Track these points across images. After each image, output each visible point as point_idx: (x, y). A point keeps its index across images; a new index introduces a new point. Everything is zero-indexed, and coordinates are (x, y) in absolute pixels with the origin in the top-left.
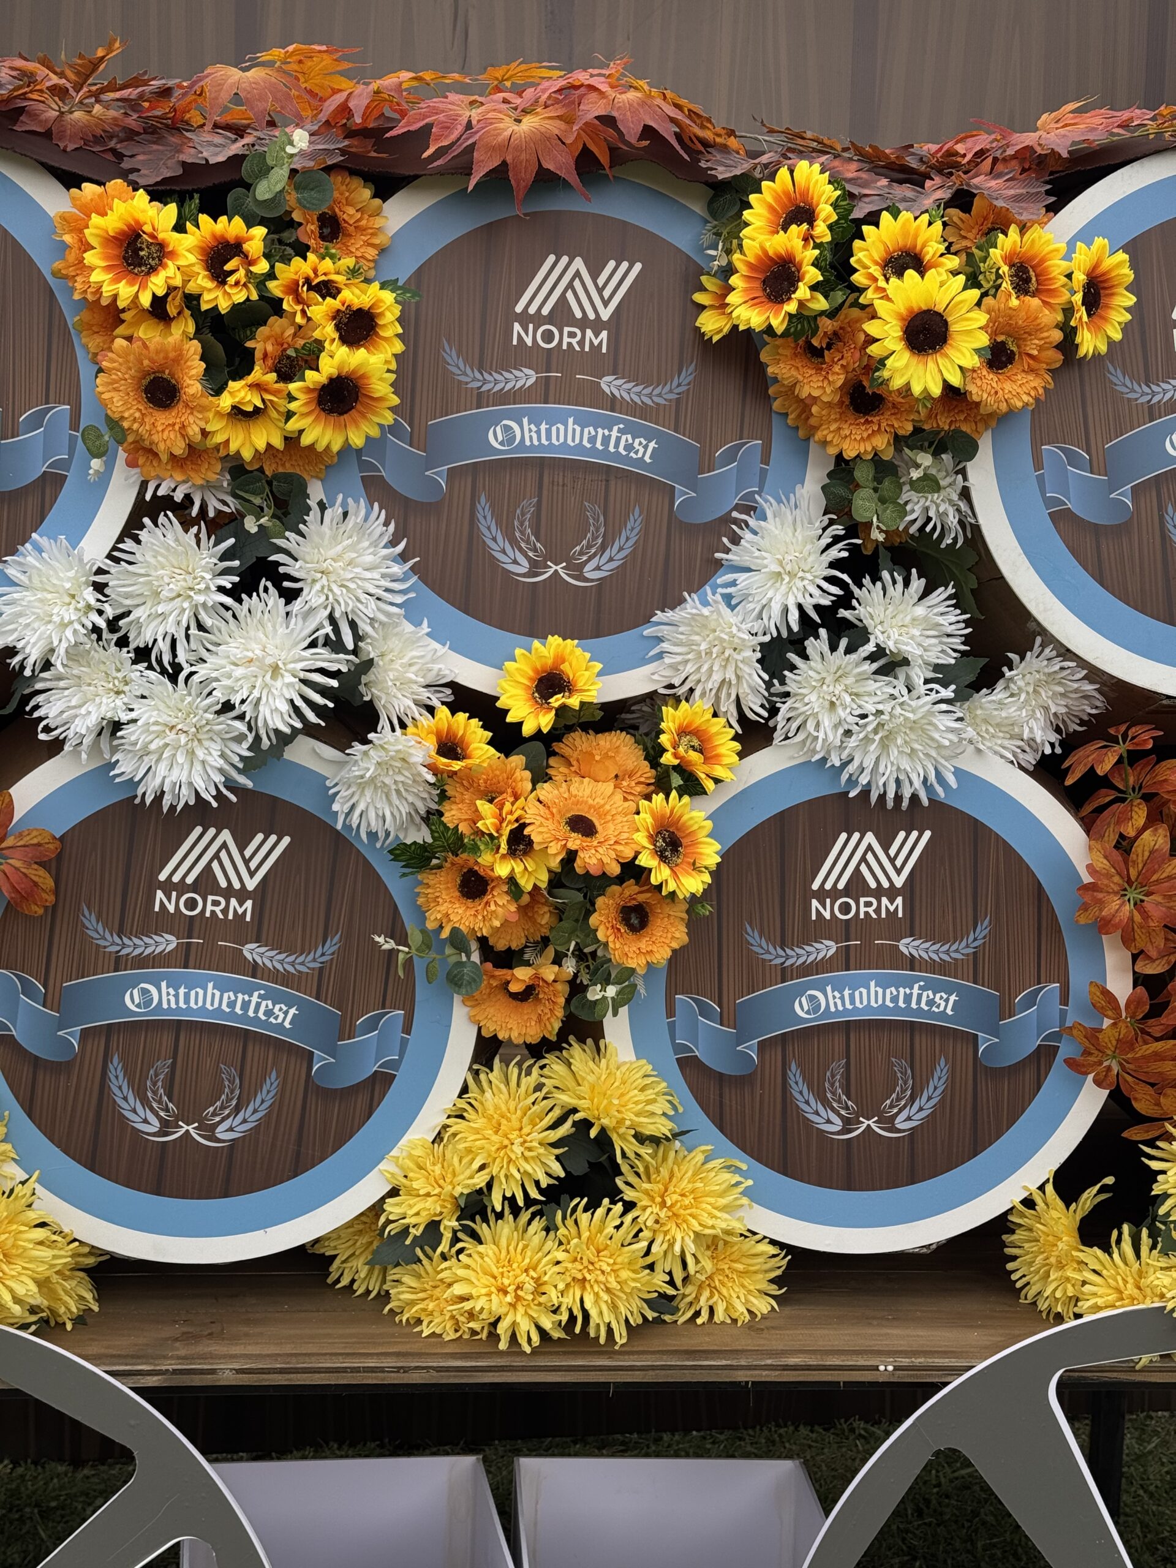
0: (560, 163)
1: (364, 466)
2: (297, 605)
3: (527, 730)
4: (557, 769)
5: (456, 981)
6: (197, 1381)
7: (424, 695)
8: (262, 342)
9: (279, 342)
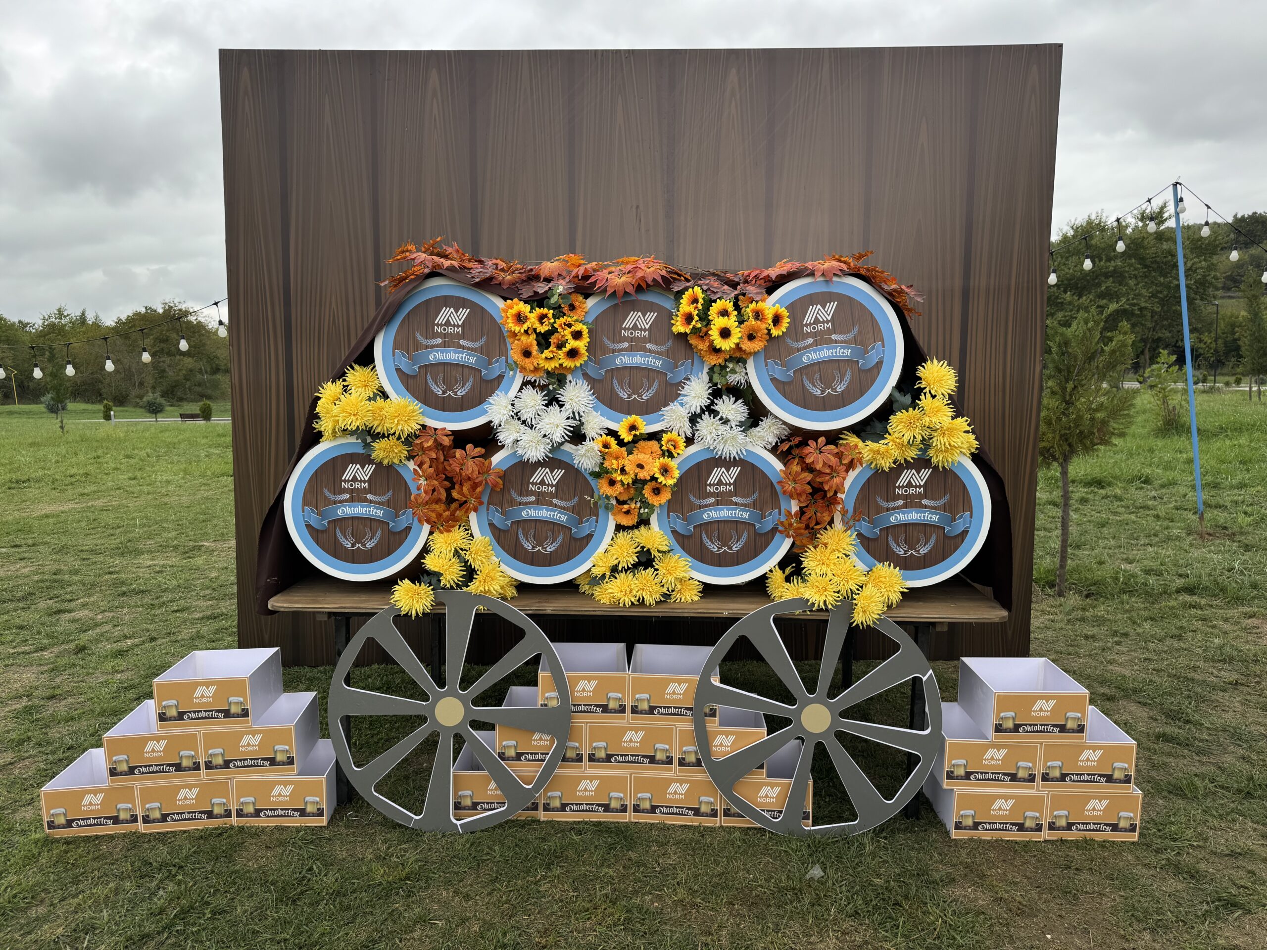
0: (630, 289)
1: (582, 370)
2: (563, 409)
3: (626, 441)
4: (635, 451)
5: (608, 508)
6: (541, 612)
7: (599, 431)
8: (553, 340)
9: (558, 339)
